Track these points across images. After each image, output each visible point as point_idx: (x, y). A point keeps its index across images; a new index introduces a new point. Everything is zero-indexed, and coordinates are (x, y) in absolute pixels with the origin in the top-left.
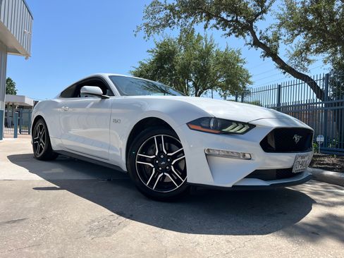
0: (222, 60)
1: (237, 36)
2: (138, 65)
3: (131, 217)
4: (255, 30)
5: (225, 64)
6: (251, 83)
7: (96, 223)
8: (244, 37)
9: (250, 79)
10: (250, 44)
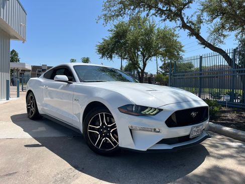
0: (161, 35)
1: (171, 21)
2: (102, 41)
3: (83, 170)
4: (183, 16)
5: (163, 39)
6: (183, 51)
7: (59, 176)
8: (176, 21)
9: (183, 49)
10: (180, 27)
